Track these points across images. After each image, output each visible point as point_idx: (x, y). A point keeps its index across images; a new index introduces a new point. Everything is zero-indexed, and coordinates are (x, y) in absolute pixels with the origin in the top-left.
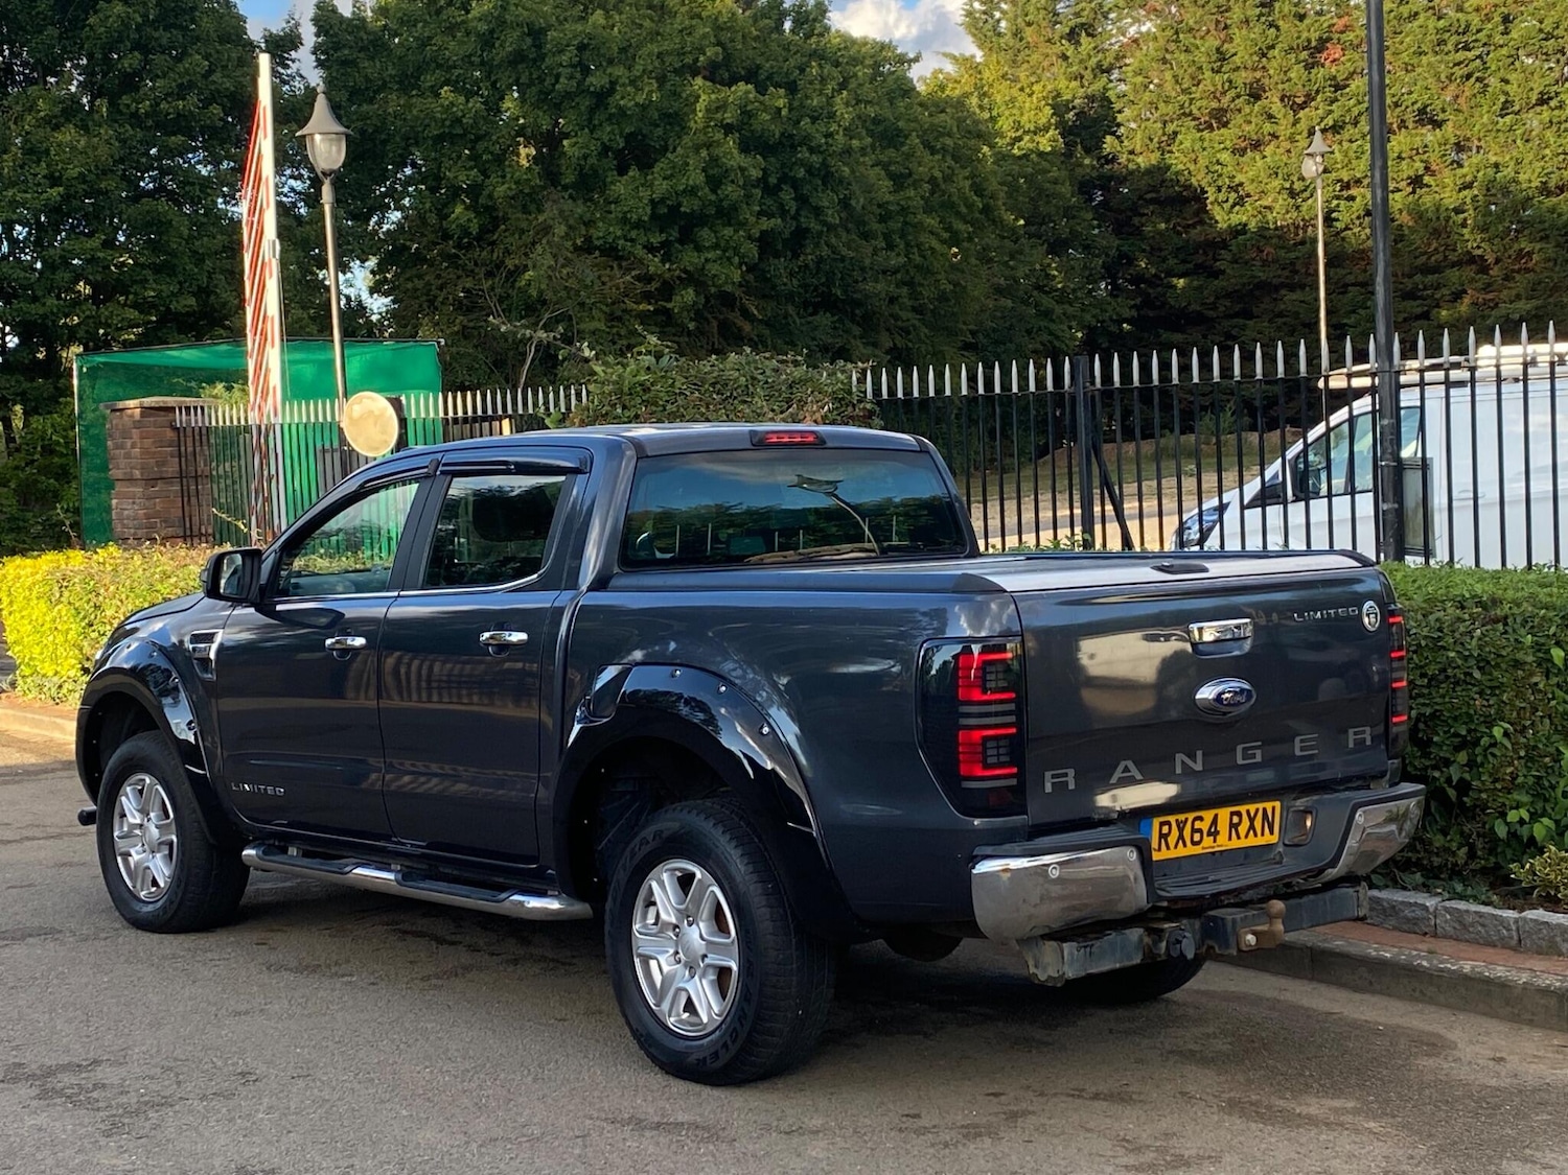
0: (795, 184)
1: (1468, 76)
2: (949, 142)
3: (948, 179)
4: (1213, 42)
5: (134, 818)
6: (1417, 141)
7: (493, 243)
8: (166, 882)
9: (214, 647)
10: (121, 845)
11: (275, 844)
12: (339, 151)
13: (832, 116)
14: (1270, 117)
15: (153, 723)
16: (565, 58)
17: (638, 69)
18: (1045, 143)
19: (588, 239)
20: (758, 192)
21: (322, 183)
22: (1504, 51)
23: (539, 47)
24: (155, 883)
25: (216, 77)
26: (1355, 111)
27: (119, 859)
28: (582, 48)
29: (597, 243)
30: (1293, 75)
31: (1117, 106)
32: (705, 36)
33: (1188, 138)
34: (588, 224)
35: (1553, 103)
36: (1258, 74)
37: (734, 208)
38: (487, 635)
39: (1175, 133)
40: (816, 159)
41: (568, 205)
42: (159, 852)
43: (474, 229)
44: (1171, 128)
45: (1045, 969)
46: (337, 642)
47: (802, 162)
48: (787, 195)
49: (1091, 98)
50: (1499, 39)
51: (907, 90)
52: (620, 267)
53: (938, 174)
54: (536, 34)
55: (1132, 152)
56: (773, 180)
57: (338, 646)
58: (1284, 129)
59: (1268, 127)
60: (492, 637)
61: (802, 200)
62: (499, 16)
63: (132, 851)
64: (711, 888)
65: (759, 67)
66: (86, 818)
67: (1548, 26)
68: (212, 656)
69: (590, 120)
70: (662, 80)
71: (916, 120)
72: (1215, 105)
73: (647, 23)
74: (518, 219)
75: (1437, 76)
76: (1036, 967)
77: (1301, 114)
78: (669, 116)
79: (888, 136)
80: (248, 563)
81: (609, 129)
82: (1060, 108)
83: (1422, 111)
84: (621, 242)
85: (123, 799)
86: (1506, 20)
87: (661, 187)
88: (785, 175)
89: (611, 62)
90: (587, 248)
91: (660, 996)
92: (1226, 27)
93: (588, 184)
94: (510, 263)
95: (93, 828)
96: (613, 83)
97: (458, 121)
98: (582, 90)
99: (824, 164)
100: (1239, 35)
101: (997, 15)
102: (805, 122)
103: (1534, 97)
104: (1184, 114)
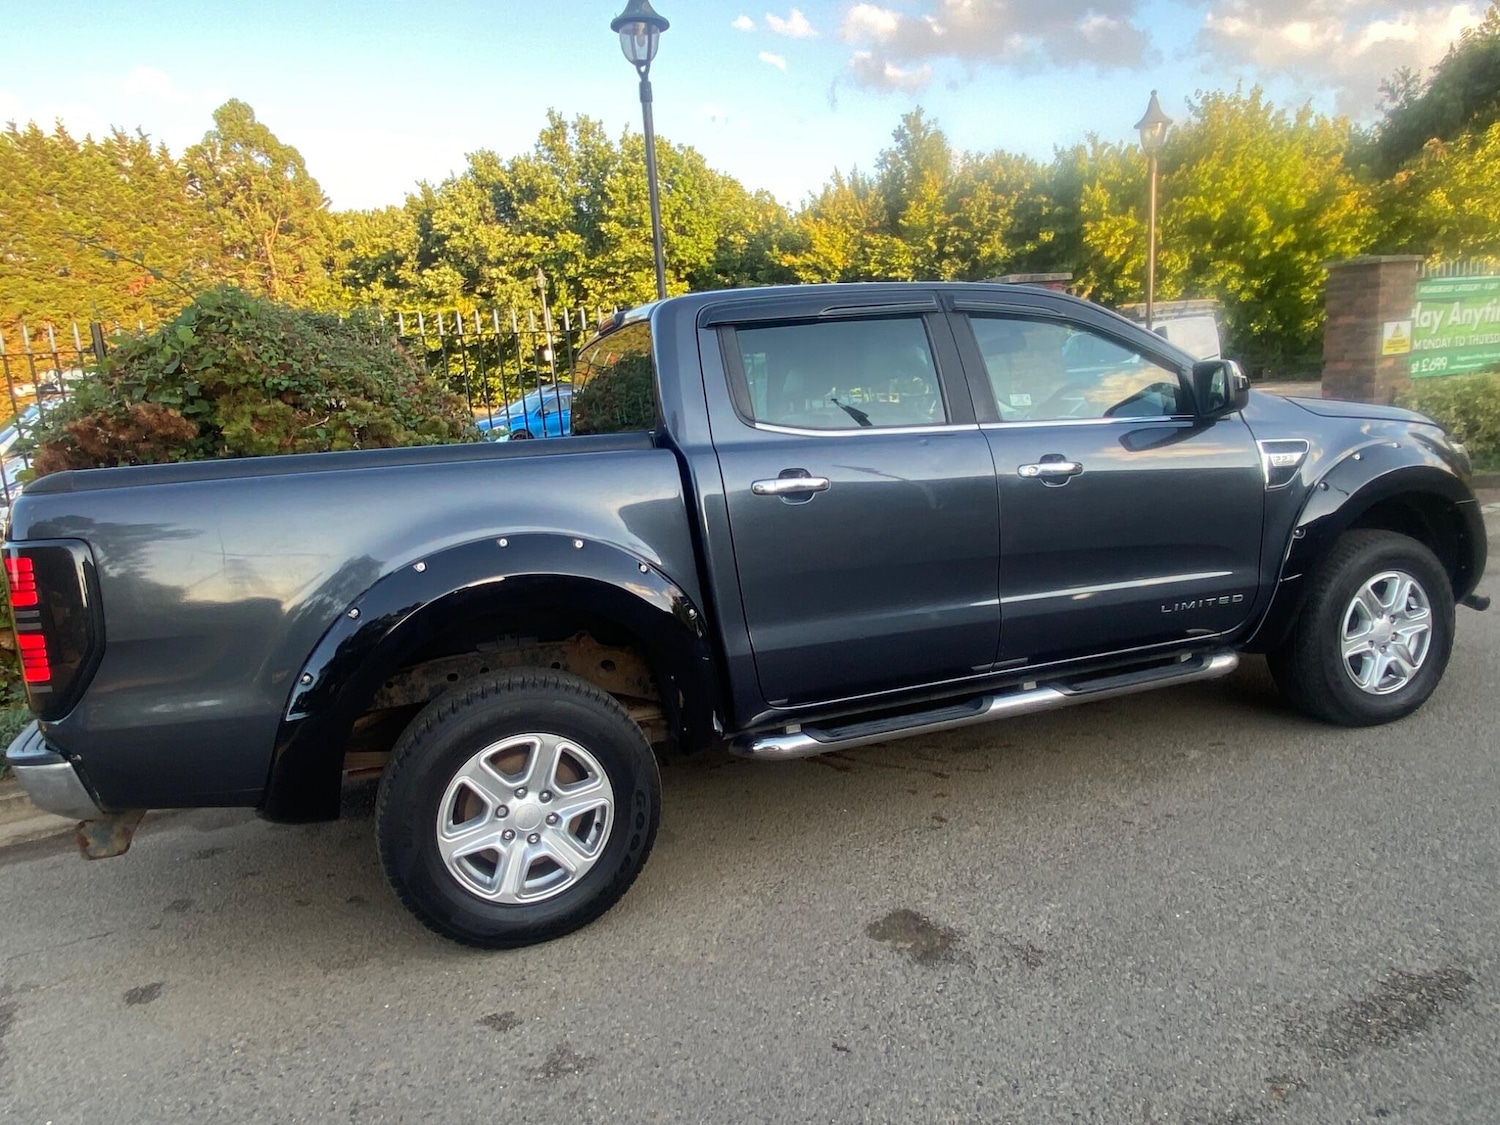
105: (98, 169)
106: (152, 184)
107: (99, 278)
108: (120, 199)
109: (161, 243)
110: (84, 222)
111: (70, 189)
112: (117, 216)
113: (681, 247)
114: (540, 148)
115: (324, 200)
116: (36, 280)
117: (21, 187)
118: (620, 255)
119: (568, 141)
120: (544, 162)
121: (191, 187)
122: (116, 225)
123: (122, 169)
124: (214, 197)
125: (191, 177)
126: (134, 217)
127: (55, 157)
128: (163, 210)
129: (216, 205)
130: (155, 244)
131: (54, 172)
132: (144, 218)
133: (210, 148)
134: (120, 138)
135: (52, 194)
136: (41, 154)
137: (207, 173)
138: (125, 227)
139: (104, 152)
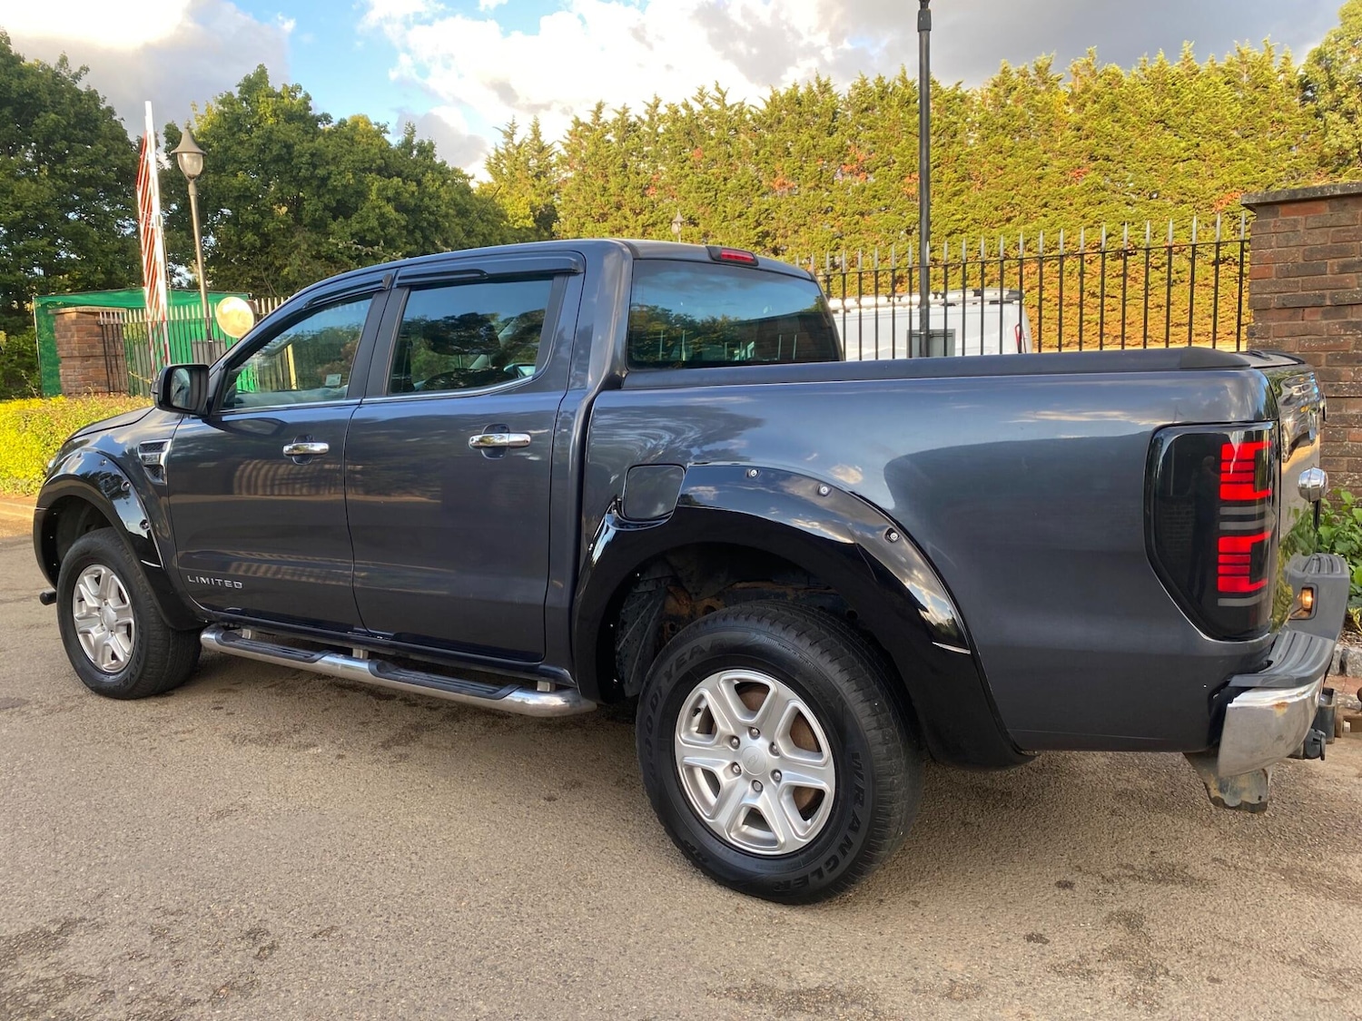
0: (422, 229)
1: (710, 204)
2: (490, 217)
3: (490, 235)
4: (601, 182)
5: (91, 602)
6: (689, 232)
7: (268, 253)
8: (125, 657)
9: (164, 455)
10: (80, 625)
11: (228, 628)
12: (199, 164)
13: (439, 197)
14: (625, 218)
15: (105, 520)
16: (304, 160)
17: (342, 167)
18: (530, 223)
19: (319, 252)
20: (405, 232)
21: (189, 183)
22: (724, 193)
23: (290, 154)
24: (114, 656)
25: (112, 157)
26: (662, 217)
27: (80, 636)
28: (312, 155)
29: (324, 254)
30: (635, 199)
31: (557, 210)
32: (375, 154)
33: (590, 226)
34: (319, 244)
35: (744, 217)
36: (620, 198)
37: (393, 240)
38: (476, 438)
39: (584, 223)
40: (432, 218)
41: (308, 234)
42: (117, 631)
43: (258, 244)
44: (582, 220)
45: (1235, 794)
46: (295, 448)
47: (425, 219)
48: (418, 235)
49: (546, 206)
50: (722, 187)
51: (468, 191)
52: (335, 267)
53: (486, 232)
54: (289, 147)
55: (565, 231)
56: (411, 227)
57: (295, 452)
58: (632, 225)
59: (624, 222)
60: (481, 441)
61: (425, 238)
62: (268, 137)
63: (92, 630)
64: (791, 705)
65: (402, 171)
66: (47, 599)
67: (742, 182)
68: (162, 463)
69: (318, 192)
70: (354, 174)
71: (475, 205)
72: (601, 211)
73: (345, 146)
74: (281, 241)
75: (696, 203)
76: (1221, 790)
77: (639, 217)
78: (357, 192)
79: (463, 212)
80: (196, 379)
81: (328, 196)
82: (533, 209)
83: (690, 219)
84: (336, 254)
85: (81, 586)
86: (725, 179)
87: (356, 227)
88: (417, 225)
89: (328, 163)
90: (318, 257)
91: (716, 812)
92: (606, 176)
93: (319, 226)
94: (277, 263)
95: (54, 607)
96: (330, 174)
97: (248, 189)
98: (313, 176)
99: (436, 220)
100: (612, 179)
101: (502, 165)
102: (426, 200)
103: (737, 214)
104: (588, 215)
105: (1212, 90)
106: (1263, 97)
107: (1185, 198)
108: (1224, 117)
109: (1255, 158)
110: (1183, 145)
111: (1178, 114)
112: (1217, 134)
116: (1128, 204)
117: (1134, 119)
121: (1309, 94)
122: (1215, 144)
123: (1237, 87)
124: (1325, 100)
125: (1308, 82)
126: (1235, 134)
127: (1174, 84)
128: (1268, 123)
129: (1326, 111)
130: (1248, 159)
131: (1167, 100)
132: (1247, 133)
133: (1329, 49)
134: (1242, 55)
135: (1162, 122)
136: (1163, 85)
137: (1322, 77)
138: (1223, 146)
139: (1224, 72)
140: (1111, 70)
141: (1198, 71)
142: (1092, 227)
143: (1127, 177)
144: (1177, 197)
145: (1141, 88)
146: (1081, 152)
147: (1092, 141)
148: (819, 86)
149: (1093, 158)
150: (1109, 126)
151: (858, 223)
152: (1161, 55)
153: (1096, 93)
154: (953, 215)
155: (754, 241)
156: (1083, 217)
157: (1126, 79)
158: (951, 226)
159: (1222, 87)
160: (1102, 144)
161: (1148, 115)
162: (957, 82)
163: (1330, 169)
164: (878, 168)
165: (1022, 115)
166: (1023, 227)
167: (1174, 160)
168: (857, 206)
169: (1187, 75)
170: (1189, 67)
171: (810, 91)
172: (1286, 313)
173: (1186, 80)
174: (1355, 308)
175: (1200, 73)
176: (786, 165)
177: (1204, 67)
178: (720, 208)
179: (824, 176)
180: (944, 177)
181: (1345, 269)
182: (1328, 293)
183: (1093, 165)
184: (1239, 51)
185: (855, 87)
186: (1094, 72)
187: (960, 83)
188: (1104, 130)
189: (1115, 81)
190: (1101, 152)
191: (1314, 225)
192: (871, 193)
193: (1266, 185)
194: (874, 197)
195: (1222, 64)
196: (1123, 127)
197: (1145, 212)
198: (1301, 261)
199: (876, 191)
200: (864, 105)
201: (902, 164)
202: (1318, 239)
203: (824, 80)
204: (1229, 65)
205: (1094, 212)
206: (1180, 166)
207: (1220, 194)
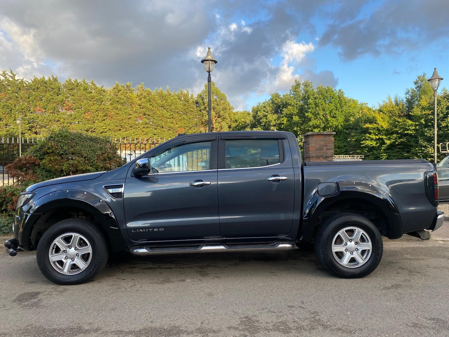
45: (425, 237)
64: (362, 233)
105: (175, 100)
106: (187, 104)
107: (170, 129)
108: (179, 108)
110: (169, 114)
111: (167, 105)
112: (177, 112)
113: (331, 121)
114: (291, 91)
115: (233, 108)
116: (155, 129)
117: (156, 105)
118: (311, 123)
119: (300, 89)
120: (292, 95)
121: (198, 105)
122: (177, 115)
123: (181, 100)
124: (202, 108)
125: (198, 102)
126: (181, 113)
127: (165, 97)
128: (189, 111)
129: (202, 110)
130: (185, 120)
131: (164, 101)
132: (184, 113)
133: (203, 94)
134: (182, 92)
135: (163, 107)
136: (162, 96)
137: (201, 101)
138: (179, 116)
139: (177, 96)
140: (148, 90)
141: (171, 94)
142: (145, 134)
143: (154, 121)
144: (168, 128)
145: (157, 97)
146: (141, 112)
147: (144, 109)
148: (53, 78)
149: (144, 114)
150: (149, 106)
151: (69, 126)
152: (161, 88)
153: (144, 96)
154: (102, 127)
155: (28, 129)
156: (143, 131)
157: (152, 93)
158: (102, 130)
159: (178, 100)
160: (147, 111)
161: (159, 104)
162: (102, 86)
163: (204, 125)
164: (76, 109)
165: (123, 99)
166: (125, 133)
167: (167, 118)
168: (69, 121)
169: (168, 95)
170: (168, 93)
171: (50, 79)
172: (317, 158)
173: (168, 96)
174: (329, 158)
175: (172, 95)
176: (41, 104)
177: (172, 94)
178: (13, 116)
179: (56, 109)
180: (99, 115)
181: (327, 149)
182: (324, 154)
183: (145, 116)
184: (181, 91)
185: (67, 82)
186: (144, 90)
187: (103, 86)
188: (147, 107)
189: (149, 94)
190: (147, 113)
191: (321, 140)
192: (74, 117)
193: (190, 128)
194: (75, 118)
195: (177, 94)
196: (153, 107)
197: (160, 132)
198: (319, 147)
199: (76, 116)
200: (71, 88)
201: (85, 109)
202: (322, 143)
203: (55, 77)
204: (179, 94)
205: (146, 130)
206: (168, 120)
207: (179, 129)
